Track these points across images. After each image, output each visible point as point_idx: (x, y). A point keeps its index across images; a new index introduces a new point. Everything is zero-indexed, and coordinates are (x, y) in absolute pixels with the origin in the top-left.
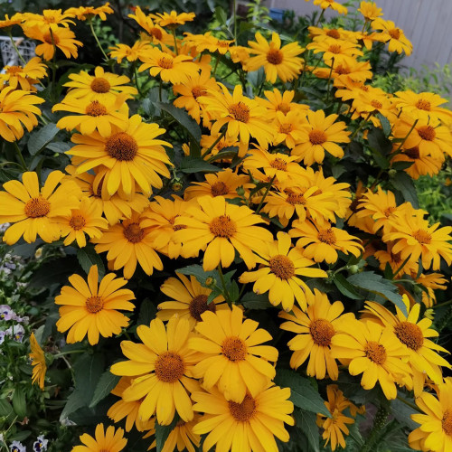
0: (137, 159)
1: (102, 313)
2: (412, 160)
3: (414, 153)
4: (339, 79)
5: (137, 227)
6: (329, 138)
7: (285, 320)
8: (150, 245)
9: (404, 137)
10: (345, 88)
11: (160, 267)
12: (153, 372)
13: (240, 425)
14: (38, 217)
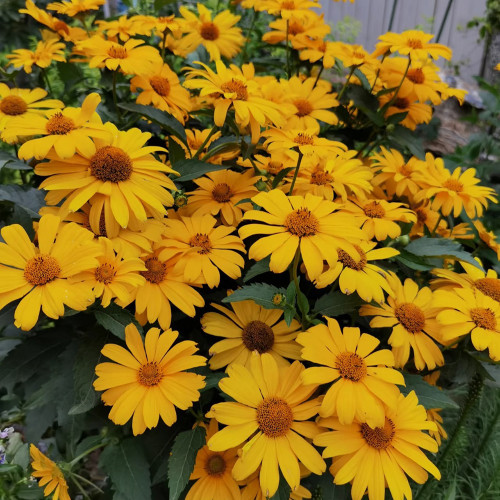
0: (134, 176)
1: (165, 381)
2: (402, 111)
3: (402, 103)
4: (297, 40)
5: (156, 263)
6: (315, 106)
7: (371, 317)
8: (179, 279)
9: (398, 84)
10: (306, 48)
11: (201, 303)
12: (258, 431)
13: (383, 453)
14: (49, 281)
